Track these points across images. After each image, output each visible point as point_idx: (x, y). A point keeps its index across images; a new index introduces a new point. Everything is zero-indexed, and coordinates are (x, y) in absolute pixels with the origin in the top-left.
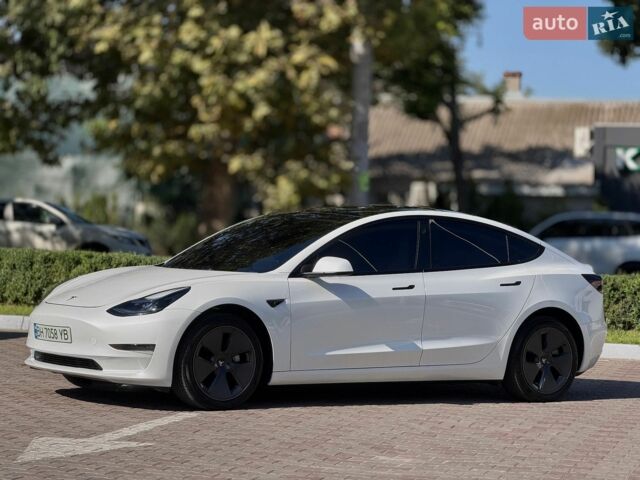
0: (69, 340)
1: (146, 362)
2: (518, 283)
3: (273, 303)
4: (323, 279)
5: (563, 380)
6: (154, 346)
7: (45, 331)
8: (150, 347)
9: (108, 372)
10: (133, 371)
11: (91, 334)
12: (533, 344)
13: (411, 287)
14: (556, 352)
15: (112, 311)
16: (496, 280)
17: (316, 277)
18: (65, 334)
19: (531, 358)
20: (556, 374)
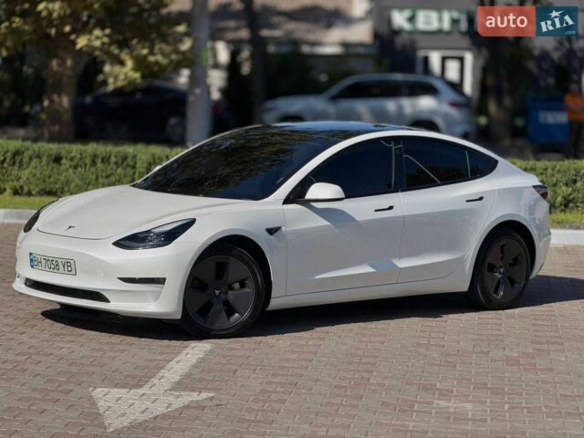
0: (73, 272)
1: (157, 296)
2: (481, 199)
3: (271, 231)
4: (314, 204)
5: (518, 287)
6: (164, 279)
7: (44, 262)
8: (161, 281)
9: (116, 305)
10: (143, 305)
11: (97, 267)
12: (494, 257)
13: (391, 208)
14: (511, 262)
15: (118, 244)
16: (463, 196)
17: (307, 203)
18: (69, 266)
19: (492, 268)
20: (512, 282)
